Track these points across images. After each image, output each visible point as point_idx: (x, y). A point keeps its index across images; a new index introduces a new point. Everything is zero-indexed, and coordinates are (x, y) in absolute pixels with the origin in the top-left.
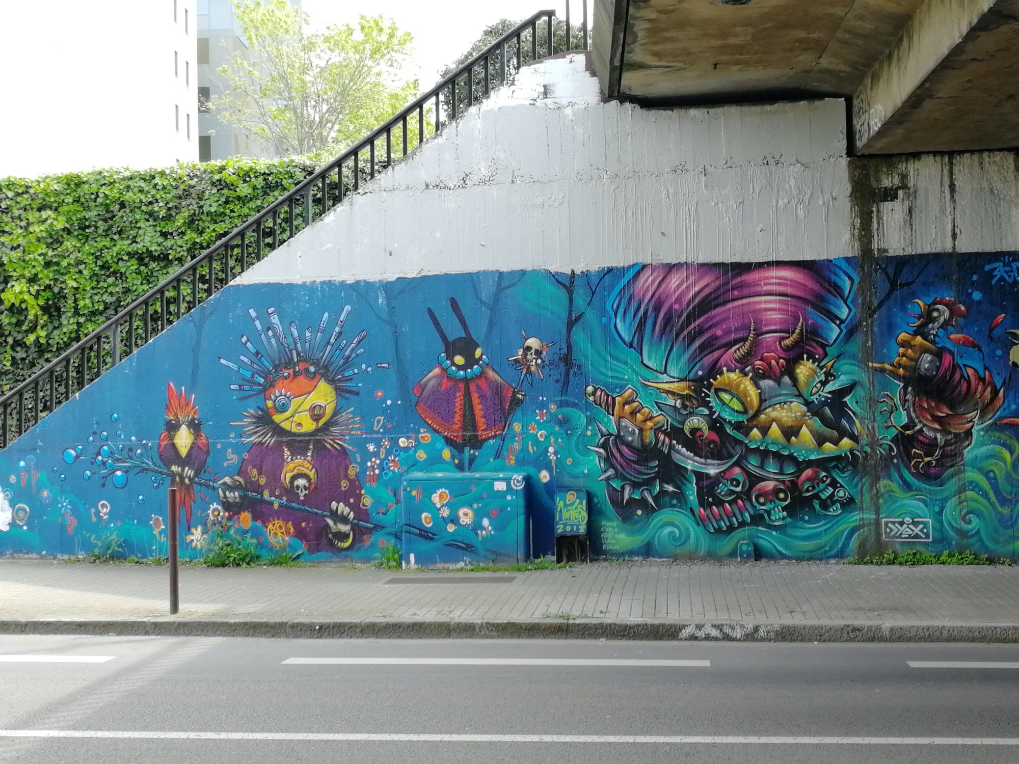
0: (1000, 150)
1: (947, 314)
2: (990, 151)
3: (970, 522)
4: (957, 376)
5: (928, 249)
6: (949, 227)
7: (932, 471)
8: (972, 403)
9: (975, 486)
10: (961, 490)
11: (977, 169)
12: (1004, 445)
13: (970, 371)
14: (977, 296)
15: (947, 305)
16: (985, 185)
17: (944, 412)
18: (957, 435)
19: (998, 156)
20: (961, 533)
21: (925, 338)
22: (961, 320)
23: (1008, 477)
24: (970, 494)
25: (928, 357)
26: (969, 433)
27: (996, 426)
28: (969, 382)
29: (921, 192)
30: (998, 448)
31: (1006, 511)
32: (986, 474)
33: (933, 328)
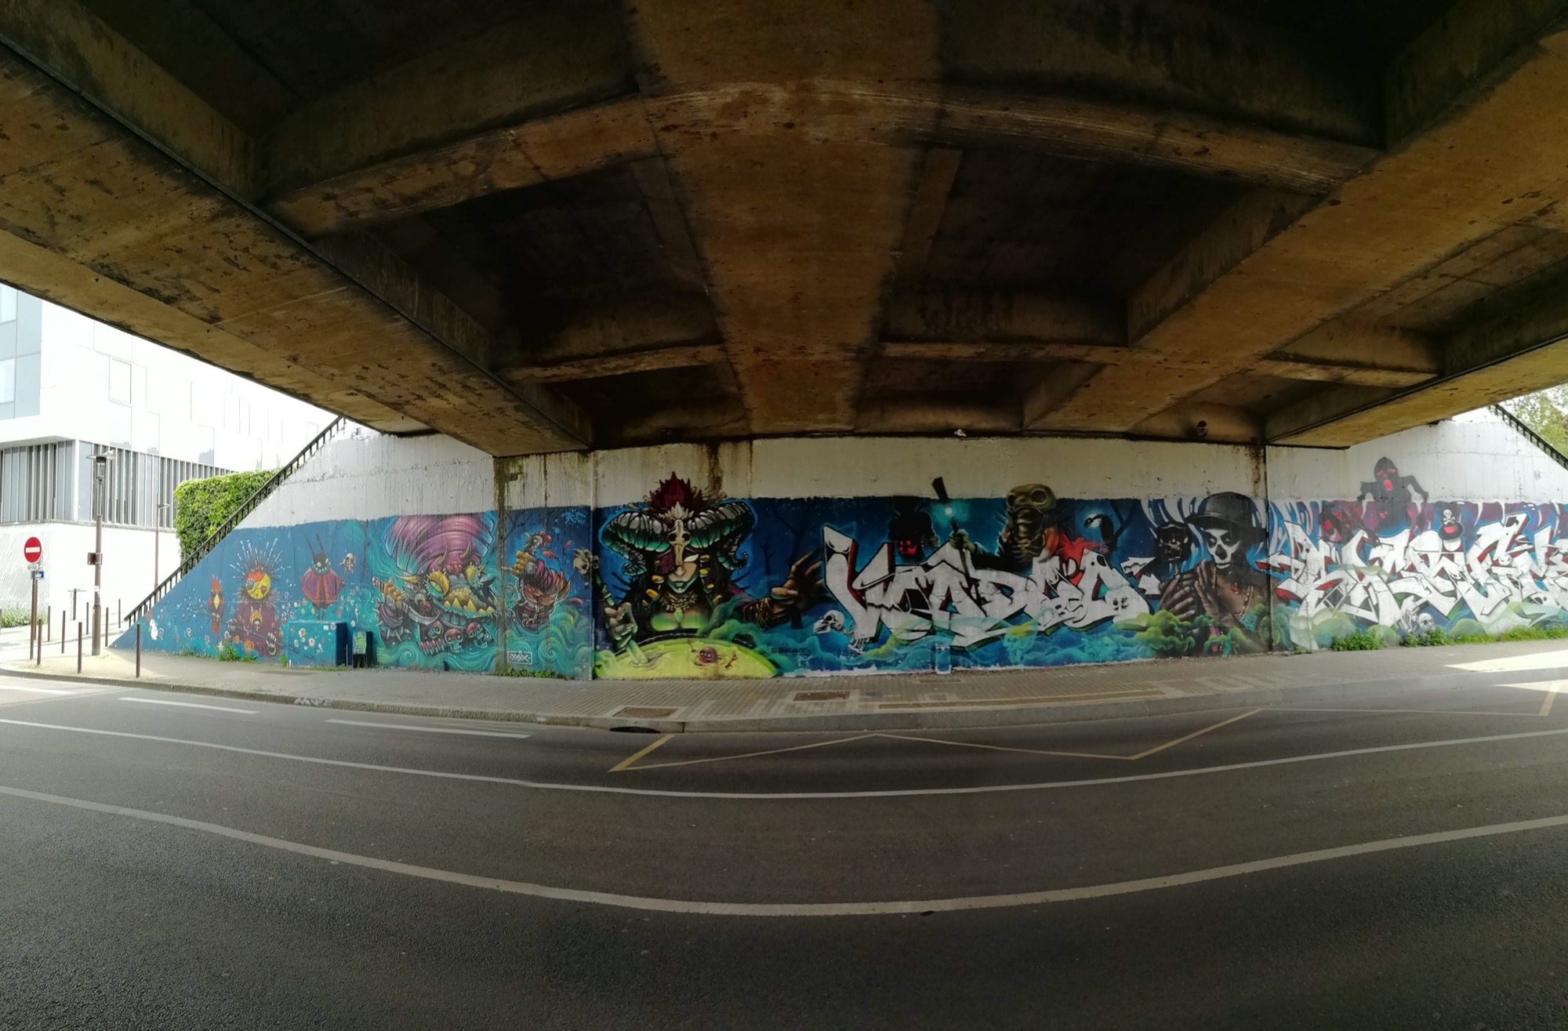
0: (570, 451)
1: (541, 540)
2: (565, 452)
3: (551, 654)
4: (546, 575)
5: (532, 506)
6: (544, 493)
7: (533, 626)
8: (554, 589)
9: (555, 635)
10: (548, 637)
11: (558, 460)
12: (570, 613)
13: (553, 572)
14: (557, 531)
15: (542, 536)
16: (562, 470)
17: (539, 593)
18: (546, 607)
19: (569, 455)
20: (547, 660)
21: (530, 553)
22: (549, 544)
23: (572, 631)
24: (552, 639)
25: (531, 564)
26: (552, 606)
27: (567, 603)
28: (552, 578)
29: (529, 476)
30: (566, 614)
31: (570, 650)
32: (561, 629)
33: (534, 548)
